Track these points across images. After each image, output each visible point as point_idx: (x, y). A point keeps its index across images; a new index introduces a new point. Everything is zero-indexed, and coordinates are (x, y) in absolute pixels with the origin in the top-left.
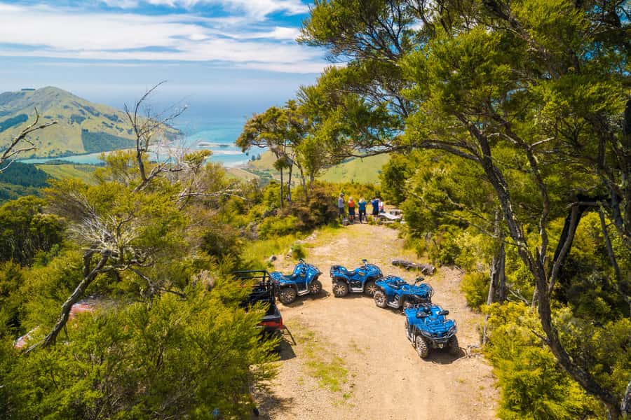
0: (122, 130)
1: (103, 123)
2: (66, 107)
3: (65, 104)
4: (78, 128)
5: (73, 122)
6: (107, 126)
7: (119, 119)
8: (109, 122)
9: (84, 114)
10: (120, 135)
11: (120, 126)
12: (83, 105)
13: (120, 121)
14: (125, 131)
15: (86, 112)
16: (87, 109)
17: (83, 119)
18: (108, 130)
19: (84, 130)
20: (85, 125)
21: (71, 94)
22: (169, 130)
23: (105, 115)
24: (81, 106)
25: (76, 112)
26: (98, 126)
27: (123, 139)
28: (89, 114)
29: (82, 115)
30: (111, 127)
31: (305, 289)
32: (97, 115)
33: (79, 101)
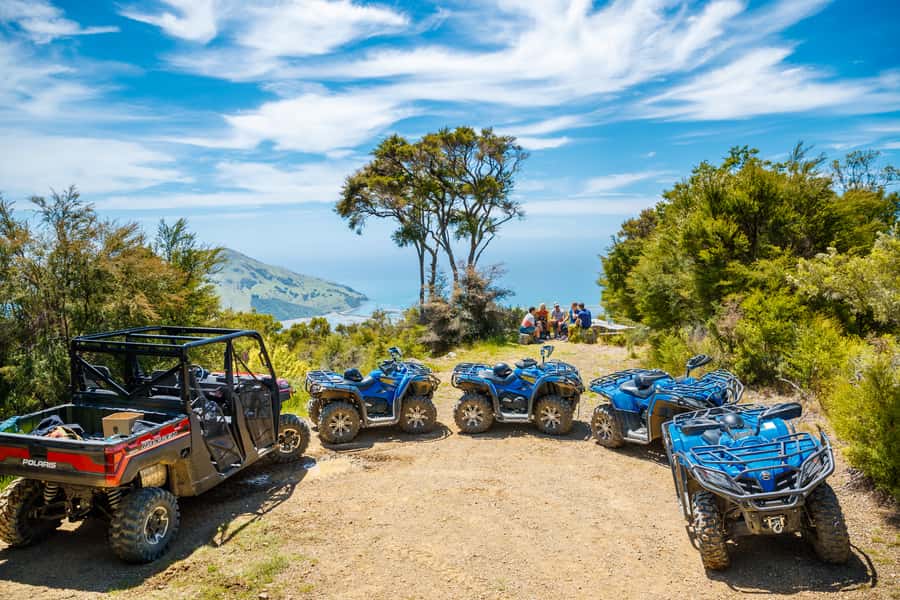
0: (296, 295)
1: (276, 287)
2: (236, 270)
3: (236, 266)
4: (248, 292)
5: (242, 286)
6: (281, 291)
7: (294, 282)
8: (282, 287)
9: (255, 277)
10: (294, 301)
11: (295, 290)
12: (255, 267)
13: (295, 285)
14: (300, 297)
15: (257, 274)
16: (259, 271)
17: (255, 283)
18: (280, 296)
19: (253, 296)
20: (257, 290)
21: (243, 255)
22: (350, 294)
23: (278, 279)
24: (253, 268)
25: (247, 275)
26: (270, 291)
27: (297, 306)
28: (261, 278)
29: (253, 279)
30: (285, 292)
31: (390, 414)
32: (270, 278)
33: (251, 263)
